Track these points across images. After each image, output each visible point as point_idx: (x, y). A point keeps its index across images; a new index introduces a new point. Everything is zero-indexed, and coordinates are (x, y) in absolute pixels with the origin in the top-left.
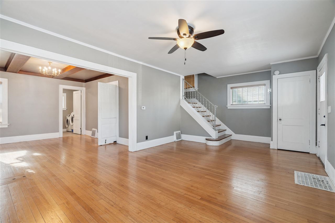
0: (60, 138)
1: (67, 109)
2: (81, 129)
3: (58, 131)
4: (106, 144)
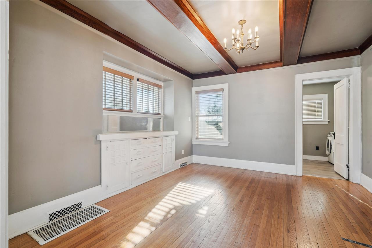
1: (329, 122)
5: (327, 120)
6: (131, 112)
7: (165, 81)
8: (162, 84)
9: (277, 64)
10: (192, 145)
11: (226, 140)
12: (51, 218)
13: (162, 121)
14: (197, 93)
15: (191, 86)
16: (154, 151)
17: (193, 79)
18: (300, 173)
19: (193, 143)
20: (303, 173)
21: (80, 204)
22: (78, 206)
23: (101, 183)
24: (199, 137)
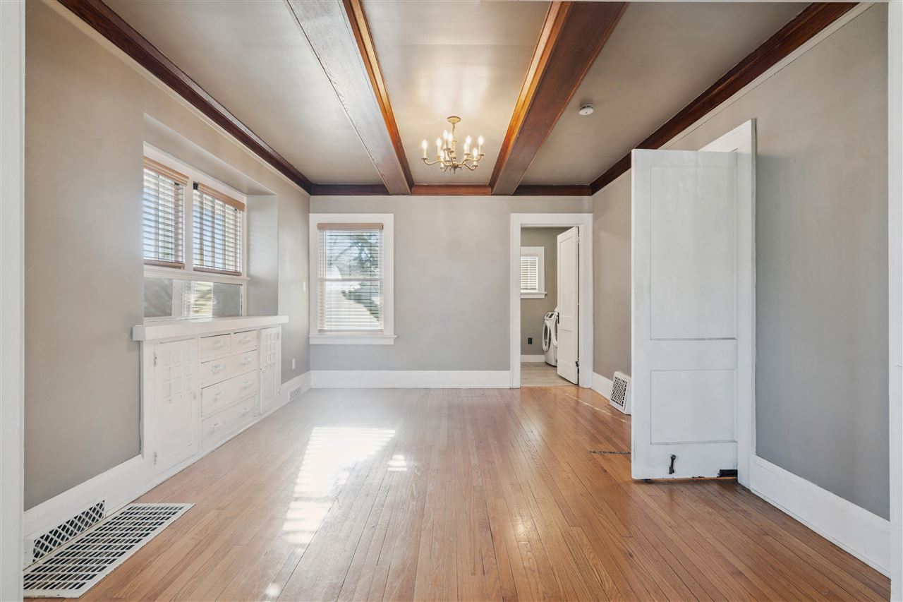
0: (514, 392)
1: (546, 295)
2: (578, 365)
3: (506, 367)
4: (675, 476)
5: (543, 292)
6: (179, 268)
7: (252, 192)
8: (243, 199)
9: (482, 190)
10: (309, 345)
11: (390, 332)
12: (38, 549)
13: (243, 290)
14: (322, 227)
15: (307, 210)
16: (244, 364)
17: (311, 194)
18: (517, 384)
19: (311, 343)
20: (521, 383)
21: (100, 508)
22: (96, 512)
23: (140, 449)
24: (326, 328)
